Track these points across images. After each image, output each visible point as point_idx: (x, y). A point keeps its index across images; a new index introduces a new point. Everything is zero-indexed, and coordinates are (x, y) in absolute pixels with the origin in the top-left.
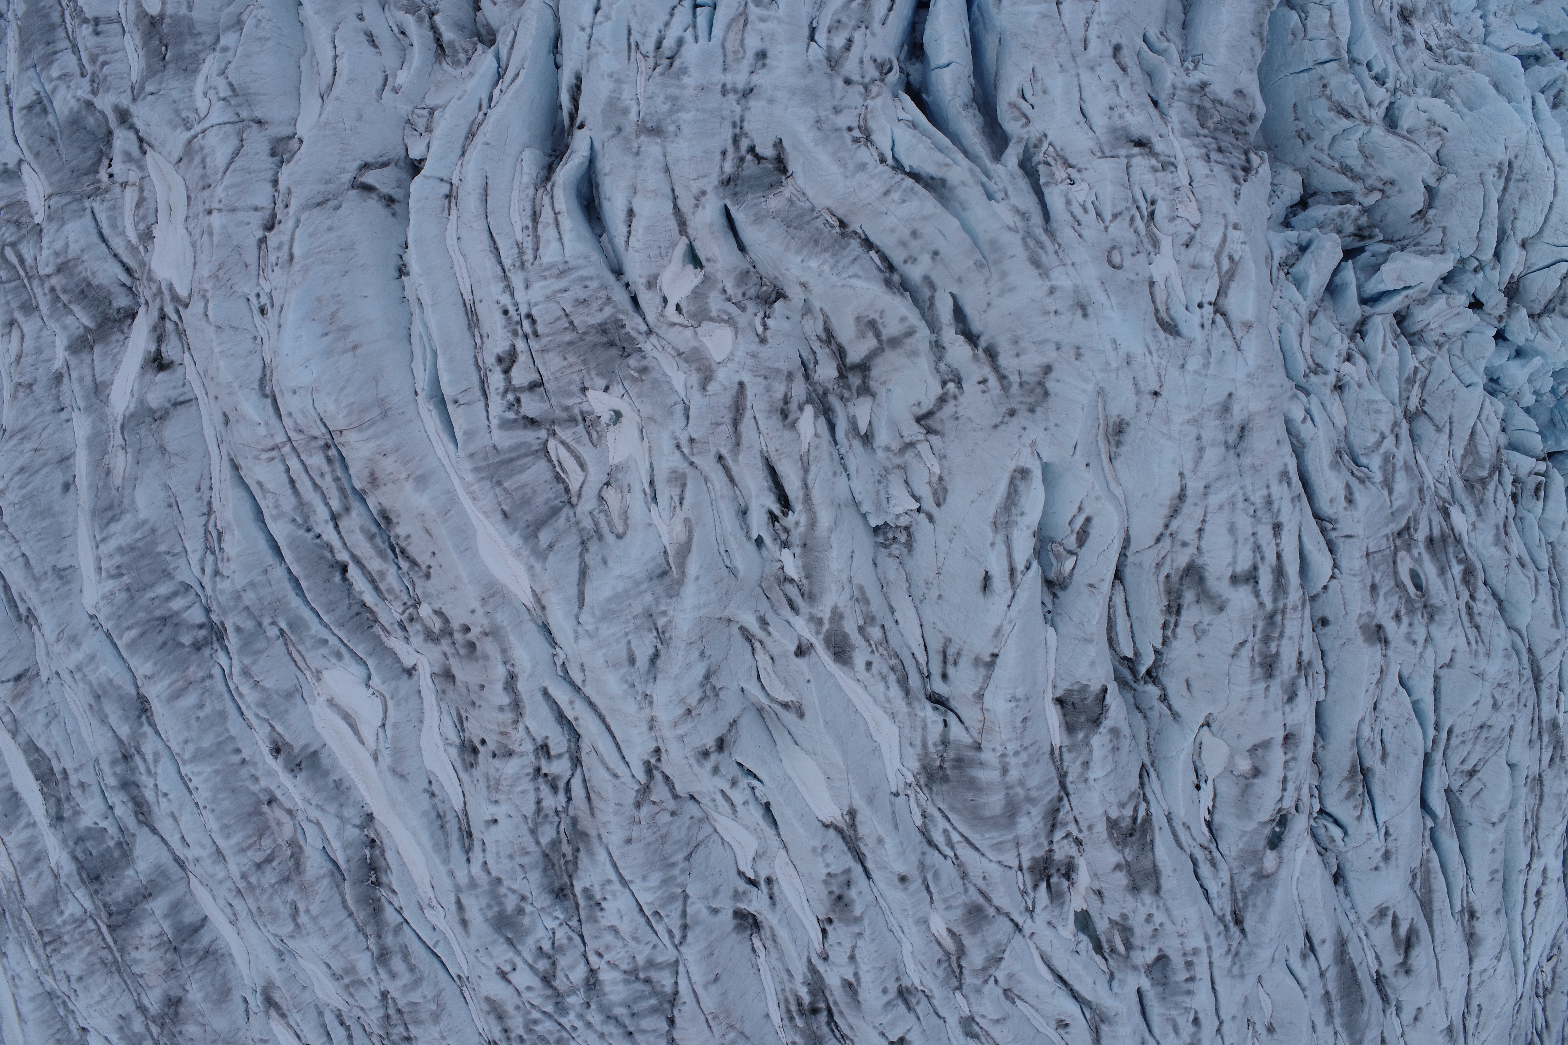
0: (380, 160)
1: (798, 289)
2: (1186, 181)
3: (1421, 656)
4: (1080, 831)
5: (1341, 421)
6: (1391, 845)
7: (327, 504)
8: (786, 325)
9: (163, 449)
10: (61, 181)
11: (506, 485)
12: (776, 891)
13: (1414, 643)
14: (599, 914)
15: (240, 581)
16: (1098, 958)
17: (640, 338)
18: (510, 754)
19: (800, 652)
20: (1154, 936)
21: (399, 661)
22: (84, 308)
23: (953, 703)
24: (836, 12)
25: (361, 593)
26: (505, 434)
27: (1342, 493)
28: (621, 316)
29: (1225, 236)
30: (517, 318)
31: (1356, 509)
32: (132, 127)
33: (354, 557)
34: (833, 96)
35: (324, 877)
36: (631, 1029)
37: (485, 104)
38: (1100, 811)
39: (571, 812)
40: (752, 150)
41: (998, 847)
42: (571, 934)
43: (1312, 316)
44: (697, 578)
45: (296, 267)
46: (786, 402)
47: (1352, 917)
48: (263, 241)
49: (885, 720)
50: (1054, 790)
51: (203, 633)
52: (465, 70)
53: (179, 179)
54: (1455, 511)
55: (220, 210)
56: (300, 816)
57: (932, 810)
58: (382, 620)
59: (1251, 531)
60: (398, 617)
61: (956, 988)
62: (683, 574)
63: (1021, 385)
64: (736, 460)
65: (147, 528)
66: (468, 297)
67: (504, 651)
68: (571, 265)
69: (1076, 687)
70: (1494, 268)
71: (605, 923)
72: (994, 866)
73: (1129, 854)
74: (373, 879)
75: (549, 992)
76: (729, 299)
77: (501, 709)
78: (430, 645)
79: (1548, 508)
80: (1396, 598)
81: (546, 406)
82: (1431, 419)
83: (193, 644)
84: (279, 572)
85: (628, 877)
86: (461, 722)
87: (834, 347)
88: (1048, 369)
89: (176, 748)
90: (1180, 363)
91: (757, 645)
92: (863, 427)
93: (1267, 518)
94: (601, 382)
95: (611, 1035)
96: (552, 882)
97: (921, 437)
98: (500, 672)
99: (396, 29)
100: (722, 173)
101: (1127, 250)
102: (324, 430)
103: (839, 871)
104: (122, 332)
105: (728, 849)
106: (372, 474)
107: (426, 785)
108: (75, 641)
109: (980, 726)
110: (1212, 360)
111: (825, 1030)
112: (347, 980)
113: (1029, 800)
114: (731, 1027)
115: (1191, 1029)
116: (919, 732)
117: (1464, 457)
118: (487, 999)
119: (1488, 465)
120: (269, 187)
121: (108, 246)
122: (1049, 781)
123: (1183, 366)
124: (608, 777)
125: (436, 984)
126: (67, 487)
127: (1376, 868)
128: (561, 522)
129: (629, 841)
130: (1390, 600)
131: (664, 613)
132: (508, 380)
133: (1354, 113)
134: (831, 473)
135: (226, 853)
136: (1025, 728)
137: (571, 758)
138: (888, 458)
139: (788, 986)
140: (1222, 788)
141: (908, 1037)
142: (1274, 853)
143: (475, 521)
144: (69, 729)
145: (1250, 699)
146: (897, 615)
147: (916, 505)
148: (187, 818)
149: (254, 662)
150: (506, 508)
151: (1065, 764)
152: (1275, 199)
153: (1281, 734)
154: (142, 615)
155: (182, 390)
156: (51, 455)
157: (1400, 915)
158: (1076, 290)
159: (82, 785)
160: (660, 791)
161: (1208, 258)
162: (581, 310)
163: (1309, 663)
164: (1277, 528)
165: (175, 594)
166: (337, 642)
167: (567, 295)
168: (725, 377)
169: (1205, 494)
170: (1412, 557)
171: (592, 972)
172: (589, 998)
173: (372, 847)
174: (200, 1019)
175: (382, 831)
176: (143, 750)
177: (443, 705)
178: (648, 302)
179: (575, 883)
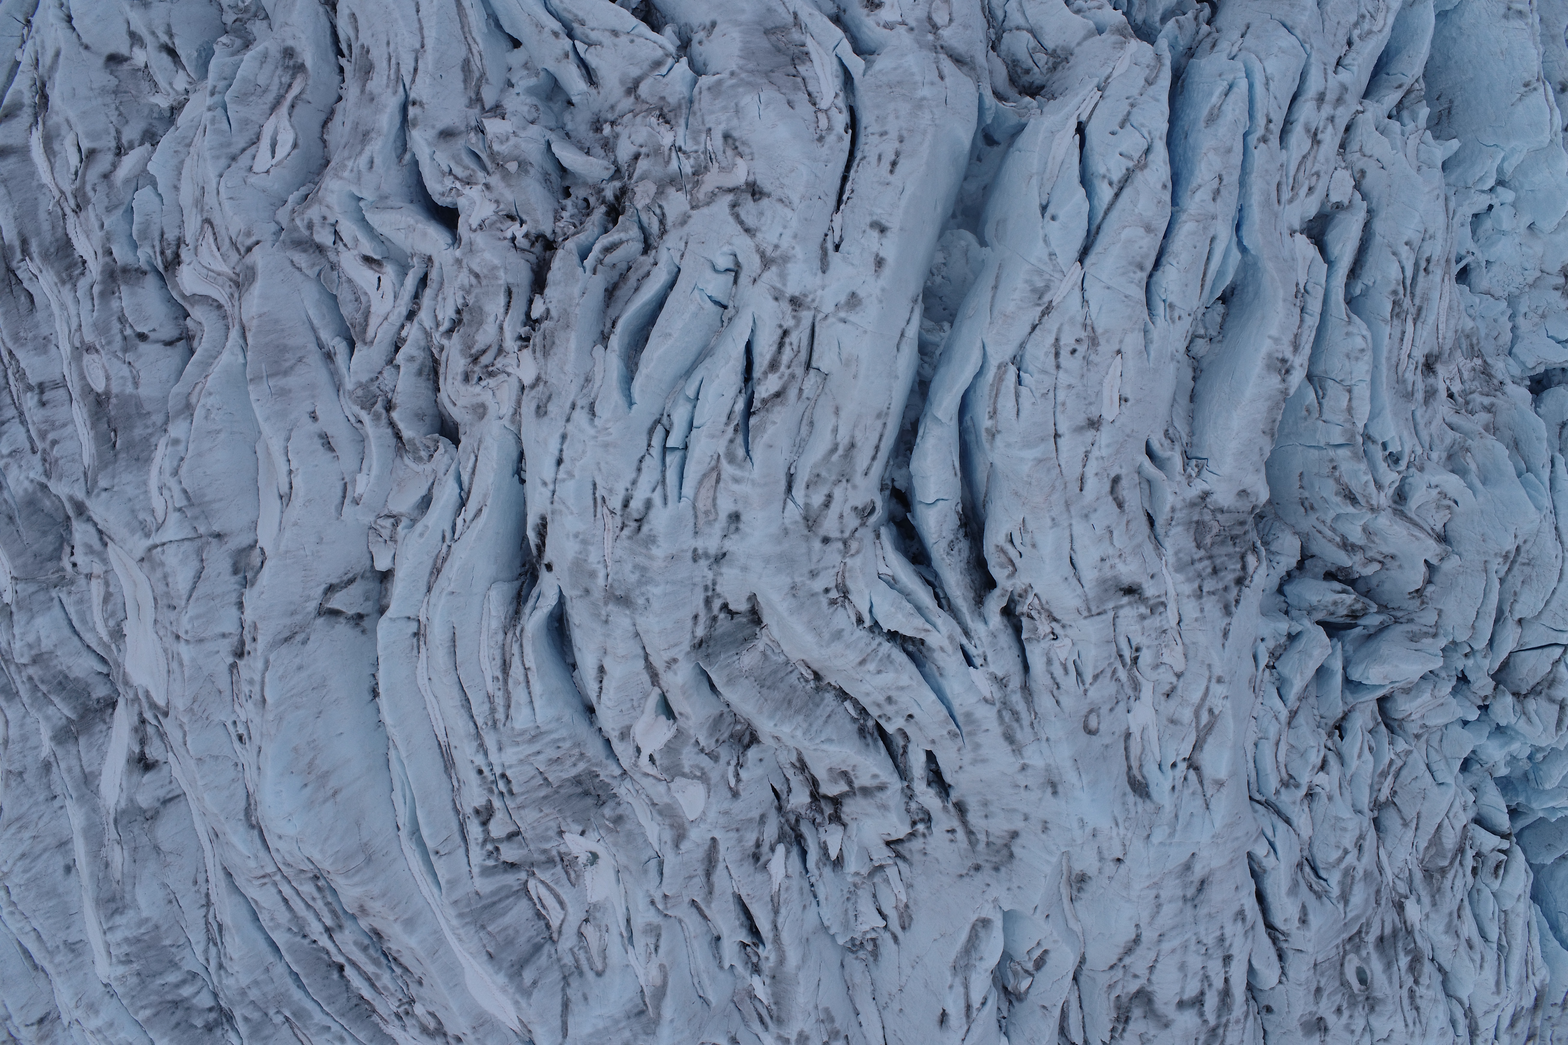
0: (345, 578)
2: (1174, 622)
5: (1307, 831)
7: (320, 921)
8: (759, 771)
9: (157, 849)
10: (25, 565)
11: (489, 928)
13: (1353, 1032)
15: (244, 980)
17: (614, 783)
22: (64, 699)
24: (815, 466)
25: (358, 989)
26: (487, 880)
27: (1297, 913)
28: (596, 767)
30: (492, 778)
31: (1308, 929)
32: (89, 519)
33: (349, 960)
34: (810, 560)
37: (448, 535)
40: (725, 607)
43: (1293, 714)
44: (672, 1022)
46: (758, 845)
48: (234, 666)
51: (213, 1016)
52: (429, 467)
53: (144, 577)
54: (1410, 906)
55: (187, 641)
58: (380, 1011)
59: (1201, 966)
60: (394, 1010)
62: (659, 1015)
63: (988, 844)
64: (709, 907)
65: (150, 925)
66: (442, 738)
68: (543, 729)
70: (1485, 657)
76: (702, 750)
78: (426, 1038)
79: (1505, 884)
80: (1339, 995)
81: (525, 852)
82: (1399, 812)
83: (205, 1026)
84: (280, 970)
87: (807, 776)
88: (1015, 835)
90: (1146, 833)
92: (833, 855)
93: (1218, 954)
94: (578, 828)
97: (890, 861)
99: (352, 419)
100: (694, 637)
101: (1104, 710)
102: (312, 867)
104: (104, 722)
110: (1178, 828)
117: (1427, 848)
119: (1450, 855)
120: (234, 611)
121: (81, 638)
123: (1149, 836)
126: (68, 870)
128: (543, 960)
130: (1334, 998)
132: (487, 832)
133: (1362, 501)
134: (800, 904)
143: (463, 961)
146: (862, 1019)
147: (882, 924)
150: (491, 950)
152: (1272, 571)
154: (155, 998)
155: (169, 788)
156: (50, 841)
158: (1048, 768)
161: (1187, 715)
162: (555, 767)
165: (184, 982)
166: (338, 1028)
167: (541, 757)
168: (697, 836)
169: (1160, 941)
170: (1360, 958)
178: (621, 753)
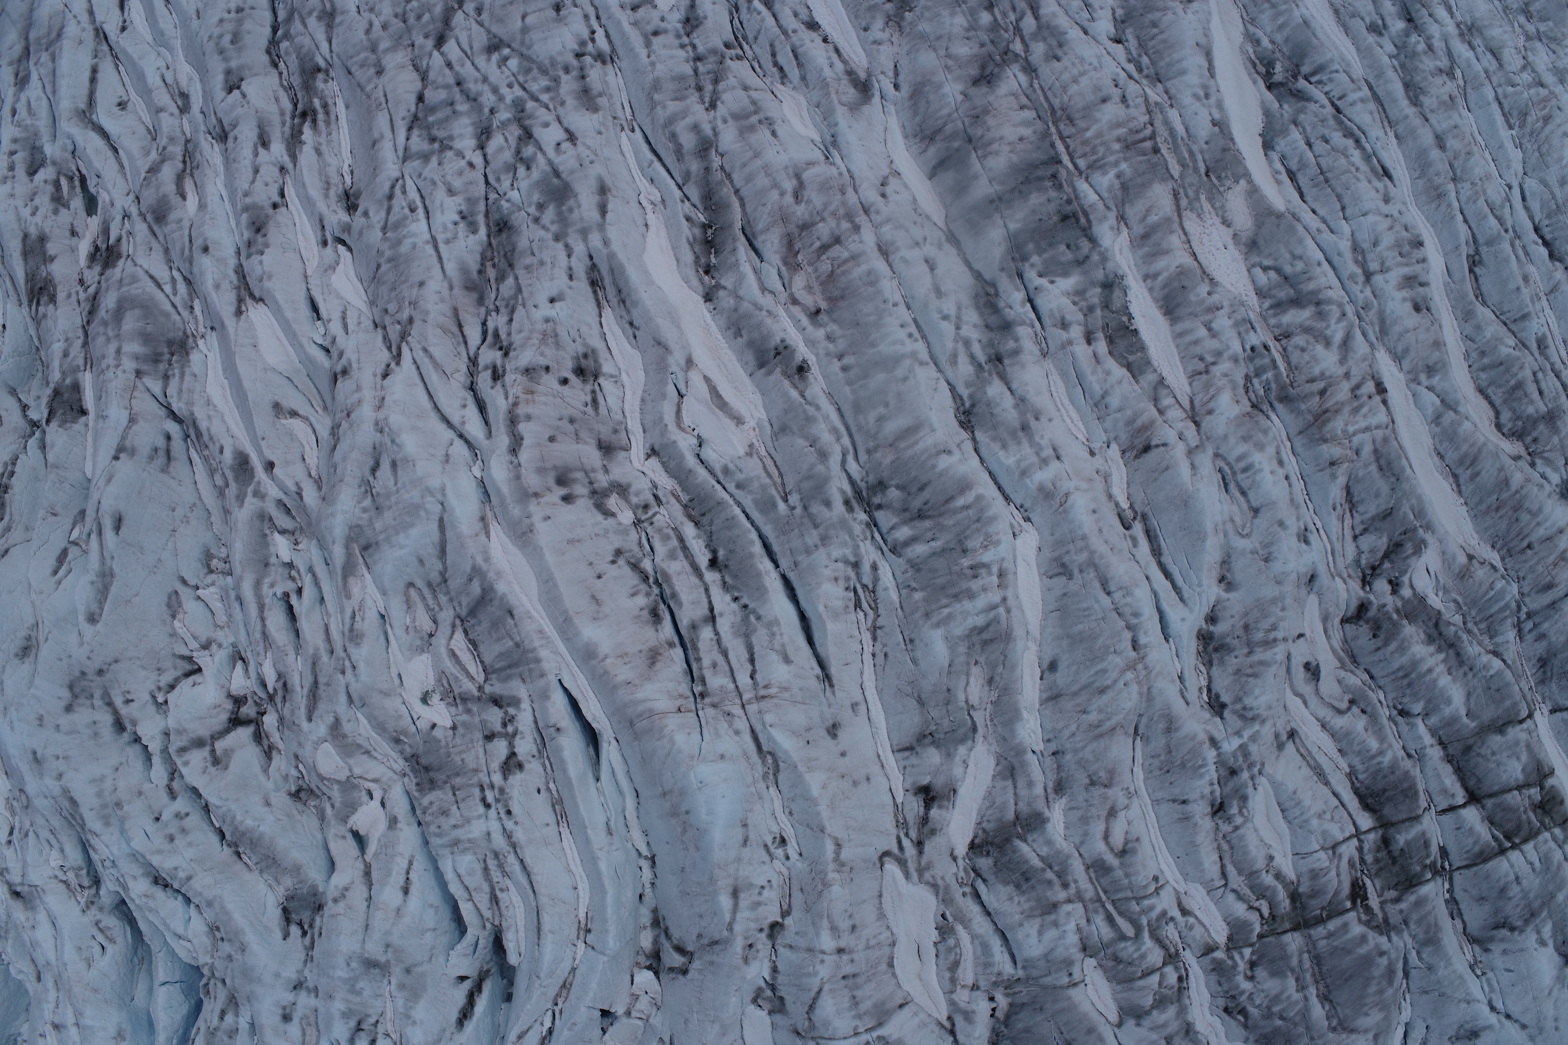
0: (676, 976)
1: (275, 801)
4: (77, 293)
7: (717, 634)
9: (921, 702)
10: (1056, 1002)
11: (511, 643)
12: (319, 233)
14: (463, 208)
15: (820, 556)
16: (84, 172)
17: (407, 770)
19: (271, 466)
21: (663, 464)
22: (1027, 862)
23: (161, 413)
25: (698, 537)
26: (514, 693)
28: (419, 793)
30: (499, 806)
33: (700, 575)
34: (233, 971)
36: (456, 89)
38: (60, 312)
39: (483, 310)
40: (304, 934)
41: (135, 280)
42: (496, 186)
48: (785, 914)
49: (215, 399)
50: (91, 330)
51: (877, 500)
53: (907, 987)
56: (783, 299)
57: (185, 314)
58: (678, 507)
60: (662, 510)
61: (189, 141)
63: (92, 696)
65: (935, 619)
67: (519, 477)
68: (448, 850)
69: (69, 425)
73: (43, 272)
74: (709, 232)
75: (527, 122)
76: (328, 798)
77: (528, 418)
78: (623, 481)
81: (484, 716)
83: (887, 488)
84: (787, 564)
85: (429, 246)
87: (265, 743)
88: (69, 709)
91: (313, 473)
92: (239, 666)
94: (437, 733)
95: (476, 81)
96: (508, 237)
97: (195, 654)
98: (524, 455)
100: (322, 917)
103: (254, 257)
104: (984, 830)
105: (358, 271)
107: (639, 334)
108: (1046, 494)
109: (135, 394)
111: (300, 96)
112: (754, 119)
113: (105, 323)
114: (368, 96)
116: (186, 388)
118: (595, 110)
120: (782, 966)
121: (997, 925)
122: (93, 340)
124: (431, 349)
125: (654, 120)
128: (465, 601)
129: (422, 284)
131: (365, 510)
132: (511, 745)
135: (876, 255)
137: (477, 365)
139: (323, 139)
141: (224, 94)
143: (540, 608)
144: (1079, 389)
147: (199, 593)
148: (924, 292)
149: (812, 467)
150: (510, 620)
151: (82, 355)
154: (949, 521)
155: (906, 763)
156: (1068, 704)
158: (41, 775)
159: (1064, 325)
160: (394, 333)
162: (445, 806)
165: (907, 543)
166: (727, 486)
167: (453, 821)
168: (321, 728)
171: (482, 147)
172: (489, 120)
173: (708, 266)
174: (950, 62)
175: (695, 282)
176: (970, 369)
177: (619, 417)
178: (400, 805)
179: (485, 238)
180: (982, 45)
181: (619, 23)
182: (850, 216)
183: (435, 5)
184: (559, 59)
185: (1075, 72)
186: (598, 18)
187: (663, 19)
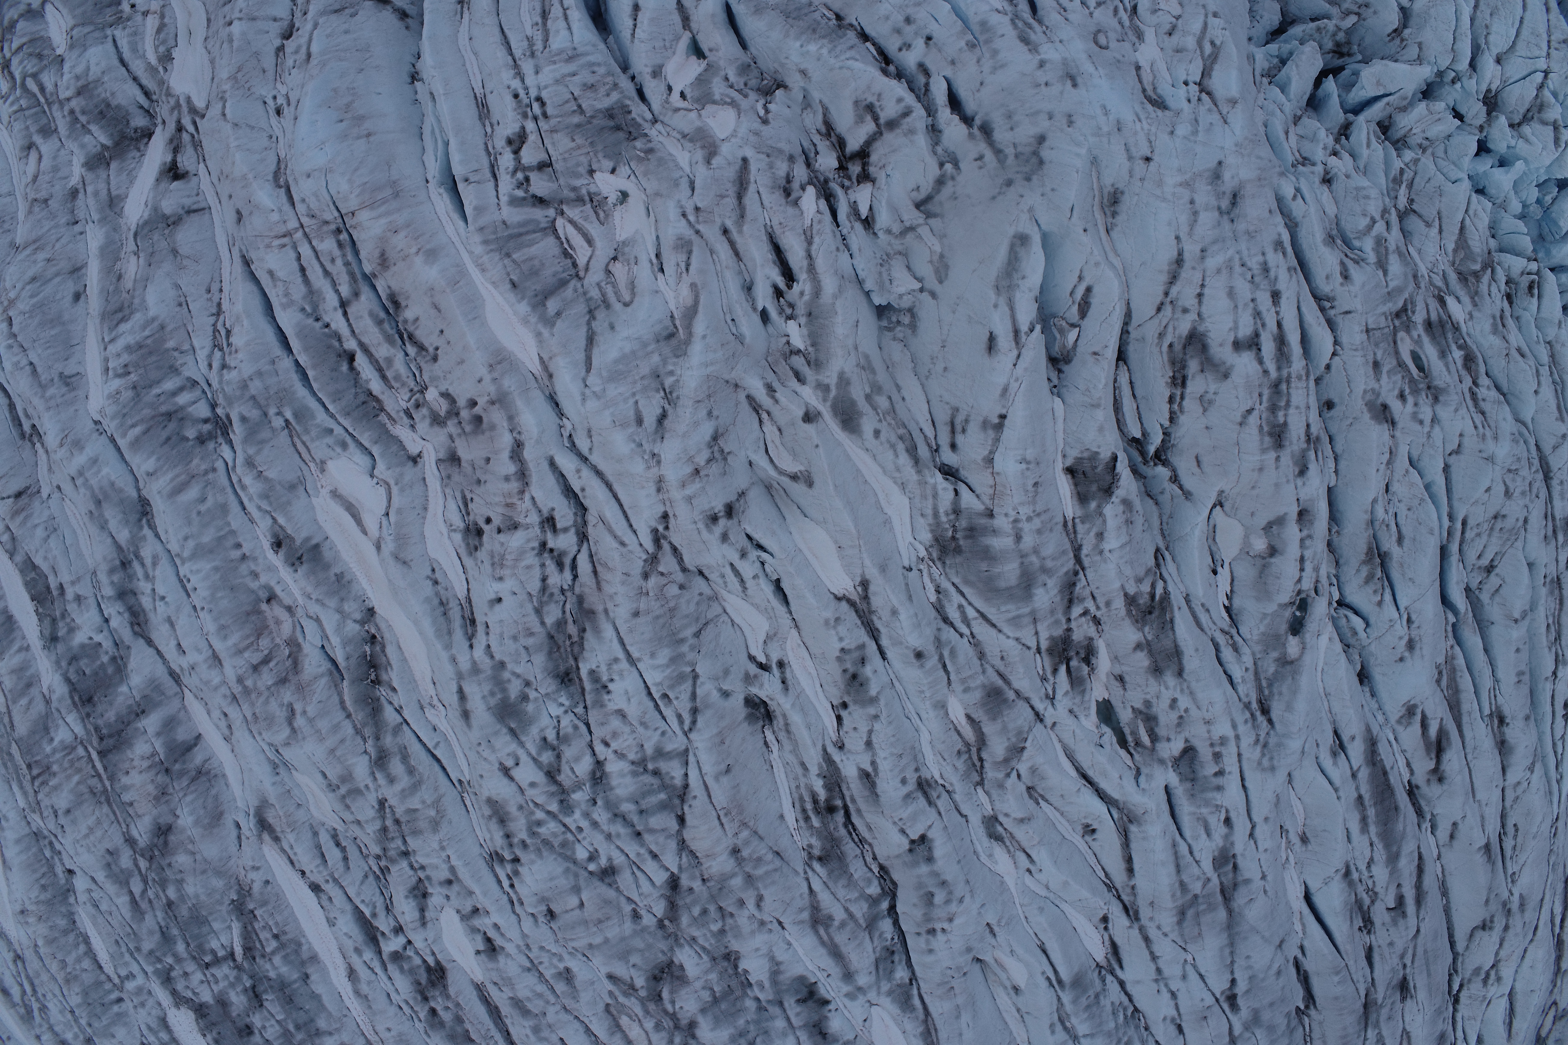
1: (798, 76)
3: (1429, 436)
4: (1098, 608)
5: (1332, 210)
6: (1414, 633)
7: (337, 291)
8: (787, 112)
9: (175, 252)
10: (84, 13)
11: (514, 256)
12: (788, 675)
13: (1421, 422)
14: (606, 697)
15: (247, 370)
16: (1123, 752)
17: (646, 126)
18: (515, 526)
19: (808, 418)
20: (1179, 725)
21: (404, 448)
22: (102, 128)
23: (963, 473)
25: (368, 381)
26: (514, 210)
27: (1338, 269)
28: (628, 102)
29: (1206, 24)
30: (527, 101)
31: (1353, 284)
33: (361, 345)
35: (322, 675)
36: (639, 828)
38: (1117, 585)
39: (577, 590)
41: (1015, 621)
42: (577, 722)
43: (1297, 120)
44: (704, 337)
45: (314, 62)
46: (789, 180)
47: (1380, 718)
48: (281, 49)
49: (896, 491)
50: (1071, 564)
51: (207, 427)
54: (1450, 301)
55: (240, 20)
56: (300, 612)
57: (946, 585)
58: (388, 408)
59: (1249, 296)
60: (404, 405)
61: (978, 784)
62: (690, 334)
63: (1017, 156)
64: (740, 232)
65: (156, 324)
66: (479, 91)
67: (511, 418)
68: (579, 51)
69: (1086, 455)
70: (1471, 78)
71: (612, 706)
72: (1012, 642)
73: (1149, 632)
74: (373, 677)
75: (553, 788)
76: (731, 87)
77: (507, 479)
78: (436, 429)
79: (1543, 307)
80: (1399, 377)
81: (554, 186)
82: (1420, 216)
83: (197, 438)
84: (286, 363)
85: (635, 654)
86: (466, 505)
87: (834, 139)
89: (174, 547)
90: (1169, 129)
91: (764, 416)
92: (864, 212)
93: (1265, 285)
94: (609, 165)
95: (618, 835)
96: (557, 666)
97: (921, 221)
98: (506, 440)
101: (1112, 35)
102: (336, 214)
103: (853, 646)
104: (139, 150)
105: (739, 632)
106: (383, 254)
107: (429, 573)
108: (78, 445)
109: (991, 491)
110: (1200, 129)
111: (843, 832)
112: (343, 790)
113: (1044, 570)
114: (744, 824)
115: (1223, 830)
116: (930, 501)
117: (1455, 251)
118: (490, 802)
119: (1479, 260)
121: (127, 70)
122: (1064, 552)
123: (1172, 133)
124: (615, 545)
125: (436, 789)
126: (77, 297)
127: (1401, 659)
128: (568, 292)
129: (636, 614)
130: (1394, 378)
131: (671, 373)
132: (518, 160)
134: (834, 248)
135: (222, 656)
136: (1036, 493)
137: (577, 533)
138: (889, 244)
139: (803, 781)
140: (1240, 571)
141: (930, 835)
142: (1297, 638)
143: (483, 292)
144: (68, 542)
145: (1261, 470)
146: (904, 393)
147: (917, 285)
148: (183, 622)
149: (259, 452)
150: (514, 278)
151: (1079, 536)
152: (1255, 23)
153: (1294, 510)
154: (147, 412)
155: (196, 199)
156: (64, 265)
157: (1429, 714)
158: (1065, 62)
159: (78, 598)
160: (668, 563)
161: (1190, 42)
162: (589, 94)
163: (1318, 439)
164: (1276, 296)
165: (181, 390)
166: (342, 431)
167: (577, 80)
168: (729, 152)
169: (1203, 258)
170: (1411, 338)
171: (599, 764)
172: (594, 792)
173: (373, 643)
174: (190, 846)
175: (383, 626)
176: (142, 554)
177: (447, 491)
178: (653, 90)
179: (581, 665)
180: (170, 865)
181: (485, 894)
182: (247, 691)
183: (690, 925)
184: (533, 856)
185: (92, 838)
186: (512, 903)
187: (448, 897)
